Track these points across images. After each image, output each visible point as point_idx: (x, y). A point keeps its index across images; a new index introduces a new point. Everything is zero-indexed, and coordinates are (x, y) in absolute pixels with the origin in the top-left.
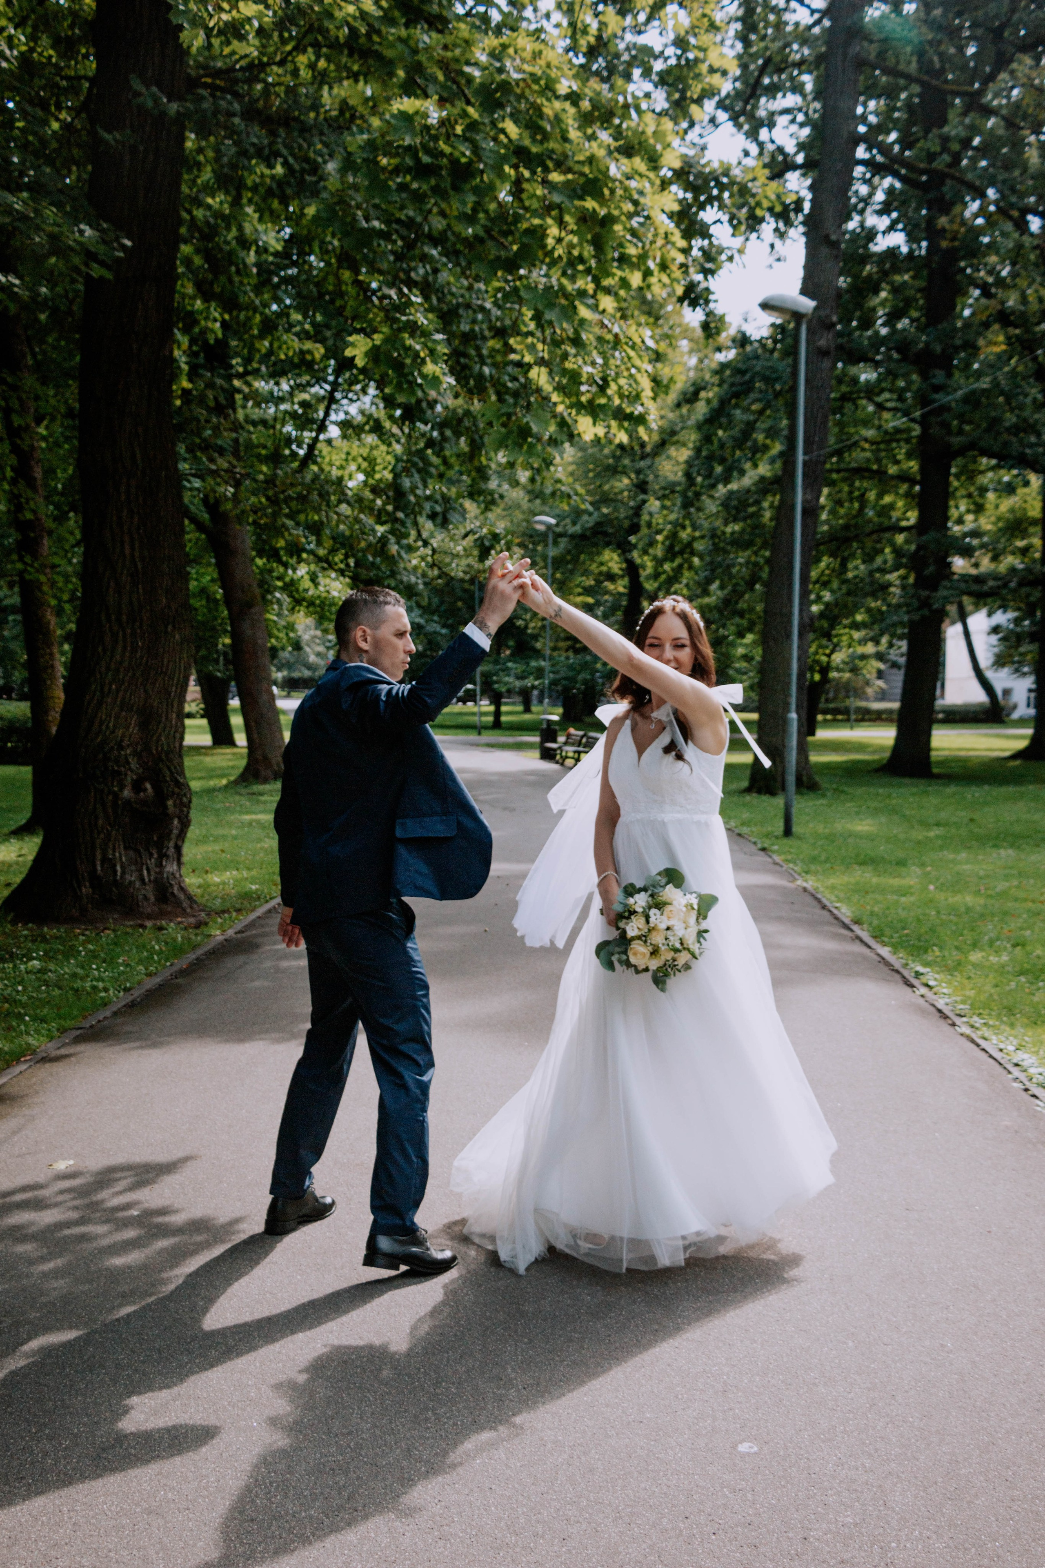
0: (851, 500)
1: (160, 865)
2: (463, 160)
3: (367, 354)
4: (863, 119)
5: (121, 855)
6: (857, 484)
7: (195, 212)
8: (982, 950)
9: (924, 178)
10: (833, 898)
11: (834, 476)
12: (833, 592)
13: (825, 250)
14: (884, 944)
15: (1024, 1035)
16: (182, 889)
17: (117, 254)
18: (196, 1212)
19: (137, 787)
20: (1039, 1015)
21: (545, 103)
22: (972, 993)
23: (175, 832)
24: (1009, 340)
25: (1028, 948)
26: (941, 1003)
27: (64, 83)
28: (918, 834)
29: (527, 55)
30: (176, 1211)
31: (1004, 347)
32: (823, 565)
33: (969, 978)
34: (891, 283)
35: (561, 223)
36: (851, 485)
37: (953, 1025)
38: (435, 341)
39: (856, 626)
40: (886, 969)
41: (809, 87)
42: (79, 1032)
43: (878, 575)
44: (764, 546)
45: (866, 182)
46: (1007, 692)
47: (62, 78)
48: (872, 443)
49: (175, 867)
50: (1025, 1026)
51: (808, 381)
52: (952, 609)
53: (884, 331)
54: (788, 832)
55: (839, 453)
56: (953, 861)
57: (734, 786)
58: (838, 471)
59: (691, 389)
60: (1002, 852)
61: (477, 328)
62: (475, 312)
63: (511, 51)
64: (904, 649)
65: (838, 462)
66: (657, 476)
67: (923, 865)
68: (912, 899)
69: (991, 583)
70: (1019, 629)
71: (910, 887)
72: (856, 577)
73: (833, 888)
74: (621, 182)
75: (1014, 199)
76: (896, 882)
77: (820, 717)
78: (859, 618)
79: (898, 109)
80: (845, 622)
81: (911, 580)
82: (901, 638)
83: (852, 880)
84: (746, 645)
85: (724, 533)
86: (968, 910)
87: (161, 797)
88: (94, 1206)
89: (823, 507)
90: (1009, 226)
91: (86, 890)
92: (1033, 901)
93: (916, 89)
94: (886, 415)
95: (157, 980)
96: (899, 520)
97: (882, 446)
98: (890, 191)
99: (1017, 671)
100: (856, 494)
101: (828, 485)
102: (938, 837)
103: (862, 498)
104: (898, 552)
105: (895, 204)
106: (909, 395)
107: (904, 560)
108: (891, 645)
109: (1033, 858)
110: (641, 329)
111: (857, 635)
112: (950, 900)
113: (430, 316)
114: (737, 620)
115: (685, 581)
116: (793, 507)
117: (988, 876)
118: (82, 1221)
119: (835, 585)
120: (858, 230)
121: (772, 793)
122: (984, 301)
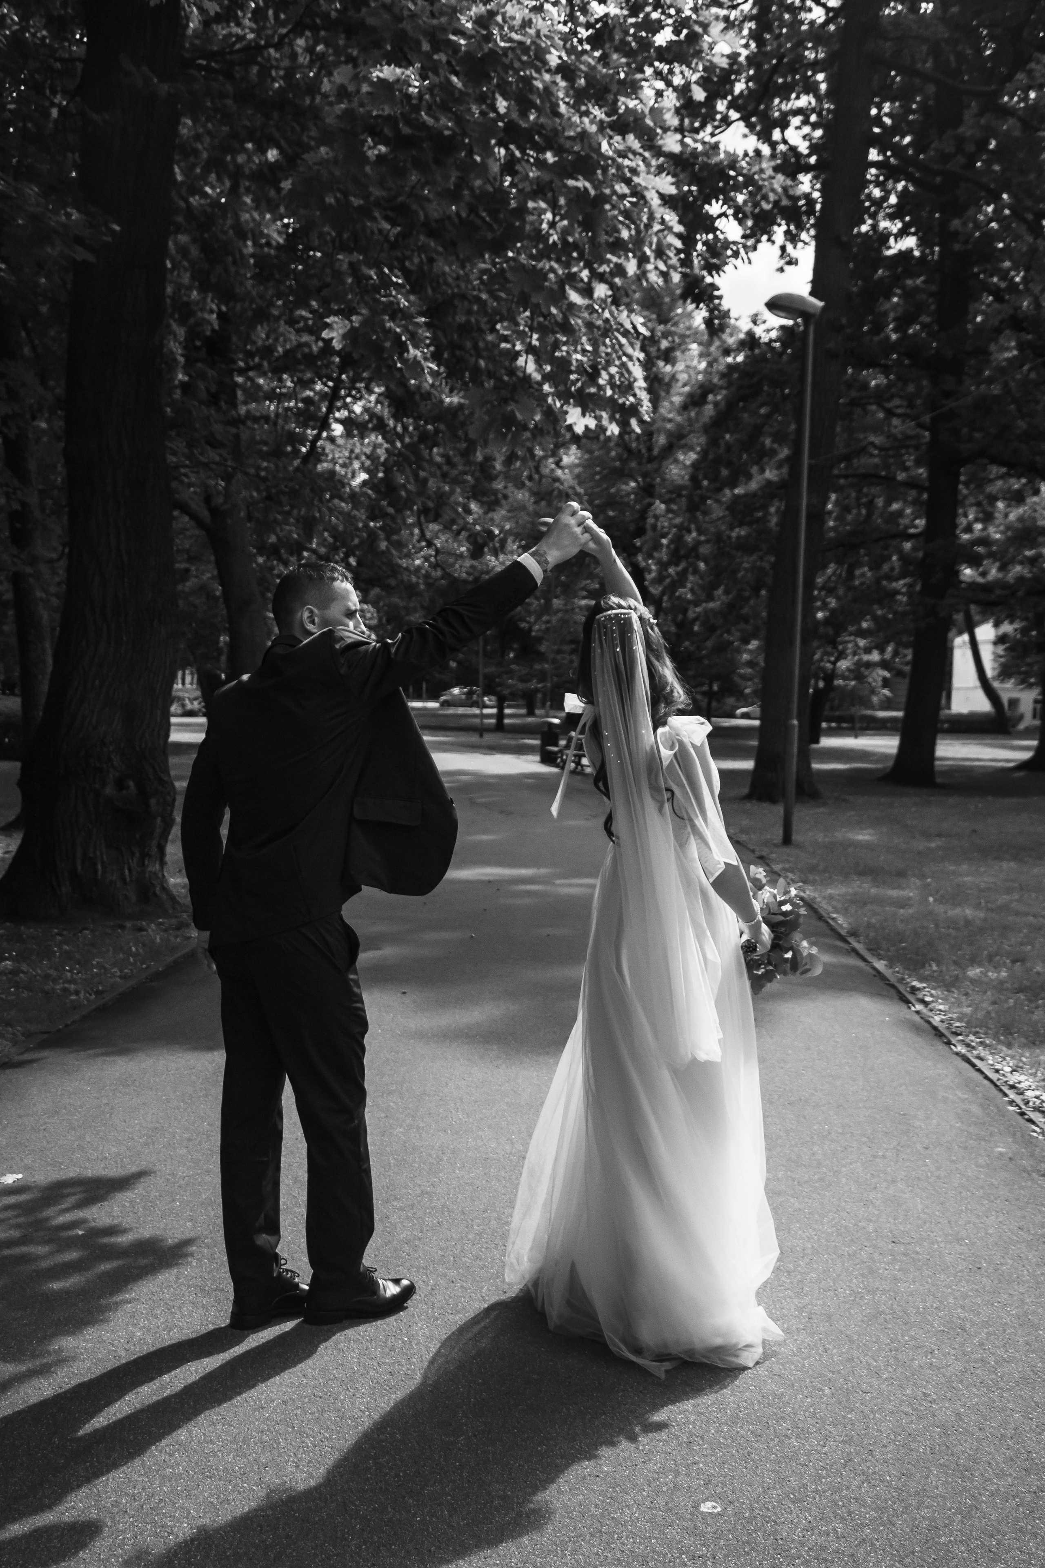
0: (859, 506)
1: (142, 864)
2: (447, 133)
3: (344, 337)
4: (878, 120)
5: (102, 854)
6: (865, 490)
7: (191, 199)
8: (980, 965)
9: (938, 179)
10: (830, 909)
11: (842, 481)
12: (838, 598)
14: (880, 958)
15: (1022, 1055)
16: (165, 889)
17: (105, 238)
18: (146, 1233)
19: (120, 784)
20: (1038, 1034)
21: (535, 75)
22: (968, 1010)
23: (158, 831)
24: (1020, 347)
25: (1028, 964)
26: (936, 1020)
27: (58, 65)
28: (921, 845)
29: (517, 23)
30: (124, 1231)
31: (1015, 353)
32: (829, 571)
33: (967, 994)
34: (903, 288)
35: (554, 206)
36: (859, 491)
37: (949, 1043)
38: (418, 325)
39: (862, 633)
40: (881, 983)
41: (823, 87)
42: (46, 1036)
43: (884, 583)
44: (770, 551)
45: (878, 184)
46: (1014, 703)
47: (56, 60)
48: (881, 449)
49: (157, 867)
50: (1023, 1046)
52: (959, 617)
53: (894, 337)
54: (787, 840)
55: (847, 458)
56: (954, 873)
57: (734, 793)
58: (846, 477)
59: (699, 391)
60: (1005, 865)
61: (473, 320)
62: (470, 302)
63: (499, 18)
64: (909, 657)
65: (846, 468)
66: (664, 480)
67: (923, 876)
68: (910, 911)
69: (999, 592)
70: (1025, 639)
71: (910, 898)
72: (862, 584)
73: (831, 898)
74: (613, 160)
75: (1028, 203)
76: (894, 893)
77: (824, 725)
78: (865, 625)
79: (913, 112)
80: (851, 629)
81: (918, 588)
82: (906, 646)
83: (850, 890)
84: (750, 652)
85: (729, 537)
86: (968, 923)
87: (144, 795)
88: (39, 1224)
89: (830, 513)
90: (1022, 229)
91: (66, 889)
92: (1034, 916)
93: (931, 89)
94: (895, 421)
95: (131, 983)
96: (907, 527)
97: (891, 452)
98: (903, 195)
99: (1023, 682)
100: (864, 500)
101: (835, 492)
102: (939, 848)
103: (870, 504)
104: (904, 558)
105: (908, 207)
106: (919, 402)
107: (911, 568)
108: (896, 653)
109: (1036, 870)
110: (633, 316)
111: (862, 643)
112: (950, 913)
113: (412, 298)
114: (742, 626)
115: (689, 585)
116: (798, 511)
117: (989, 889)
118: (23, 1241)
119: (841, 592)
120: (871, 233)
121: (773, 800)
122: (996, 305)
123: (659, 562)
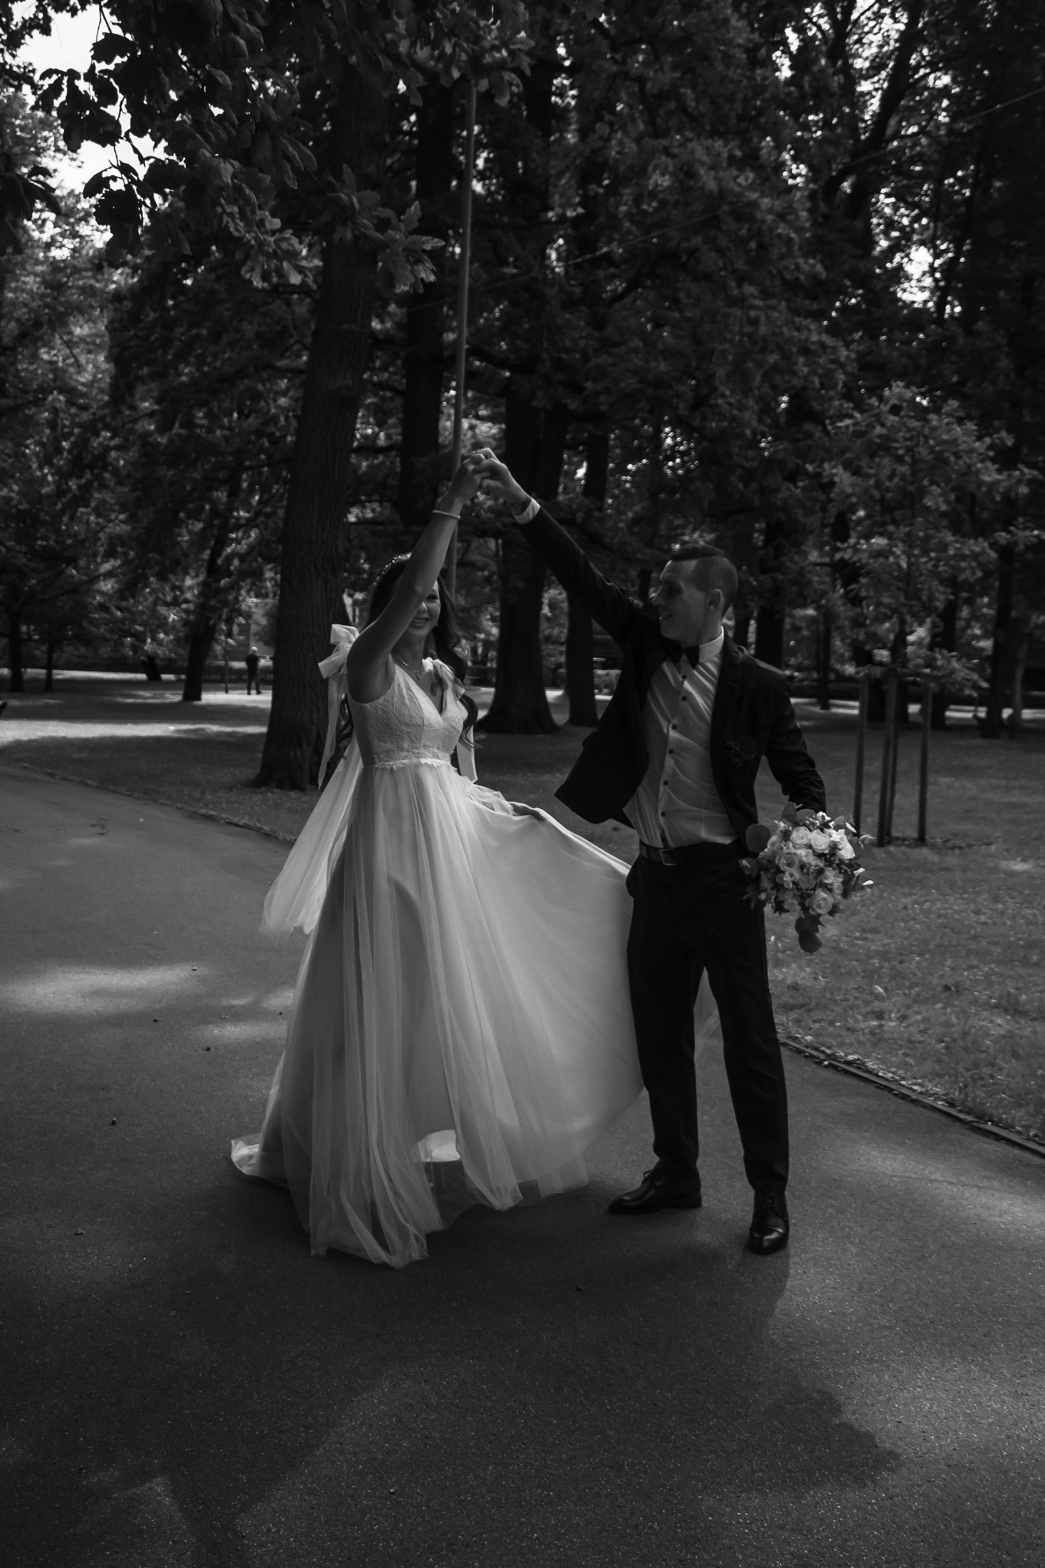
123: (58, 471)
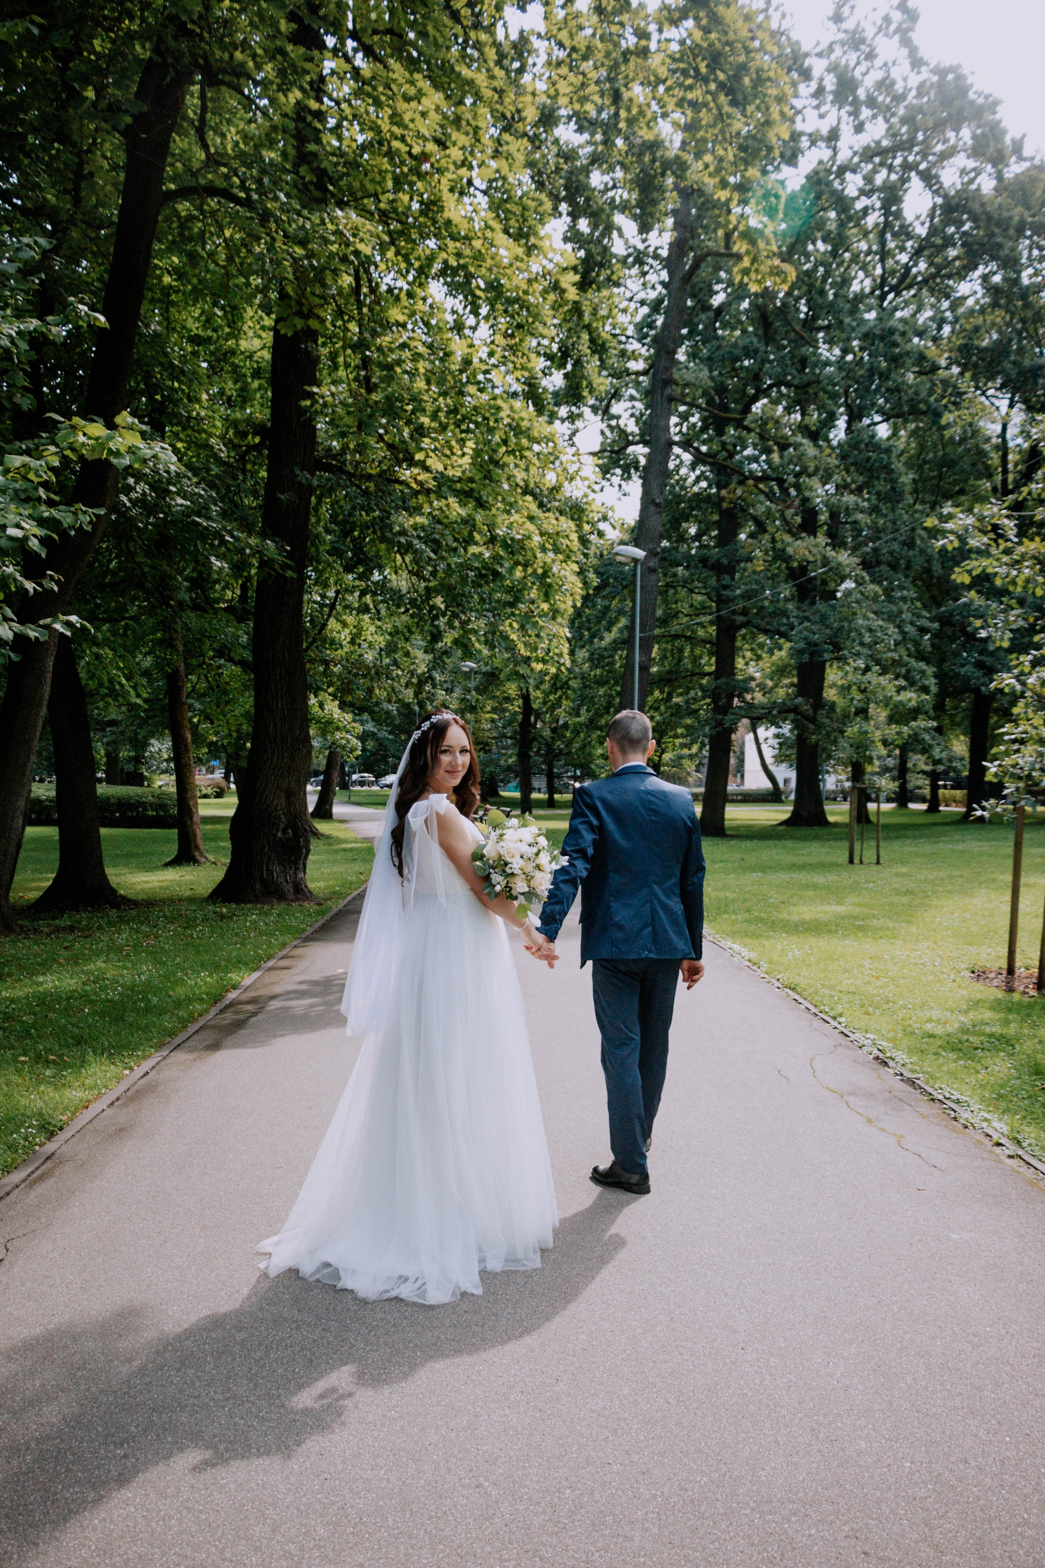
0: (673, 655)
1: (295, 875)
5: (277, 869)
6: (677, 644)
13: (652, 508)
16: (308, 888)
23: (303, 856)
36: (673, 645)
39: (677, 736)
43: (691, 703)
44: (616, 683)
46: (783, 781)
48: (687, 615)
49: (303, 876)
51: (642, 587)
52: (745, 723)
64: (708, 753)
69: (770, 708)
70: (793, 737)
78: (679, 731)
82: (705, 745)
87: (297, 836)
89: (654, 659)
91: (258, 886)
99: (789, 765)
100: (676, 651)
101: (657, 645)
103: (680, 653)
104: (704, 689)
107: (708, 694)
108: (699, 750)
111: (677, 742)
116: (633, 665)
